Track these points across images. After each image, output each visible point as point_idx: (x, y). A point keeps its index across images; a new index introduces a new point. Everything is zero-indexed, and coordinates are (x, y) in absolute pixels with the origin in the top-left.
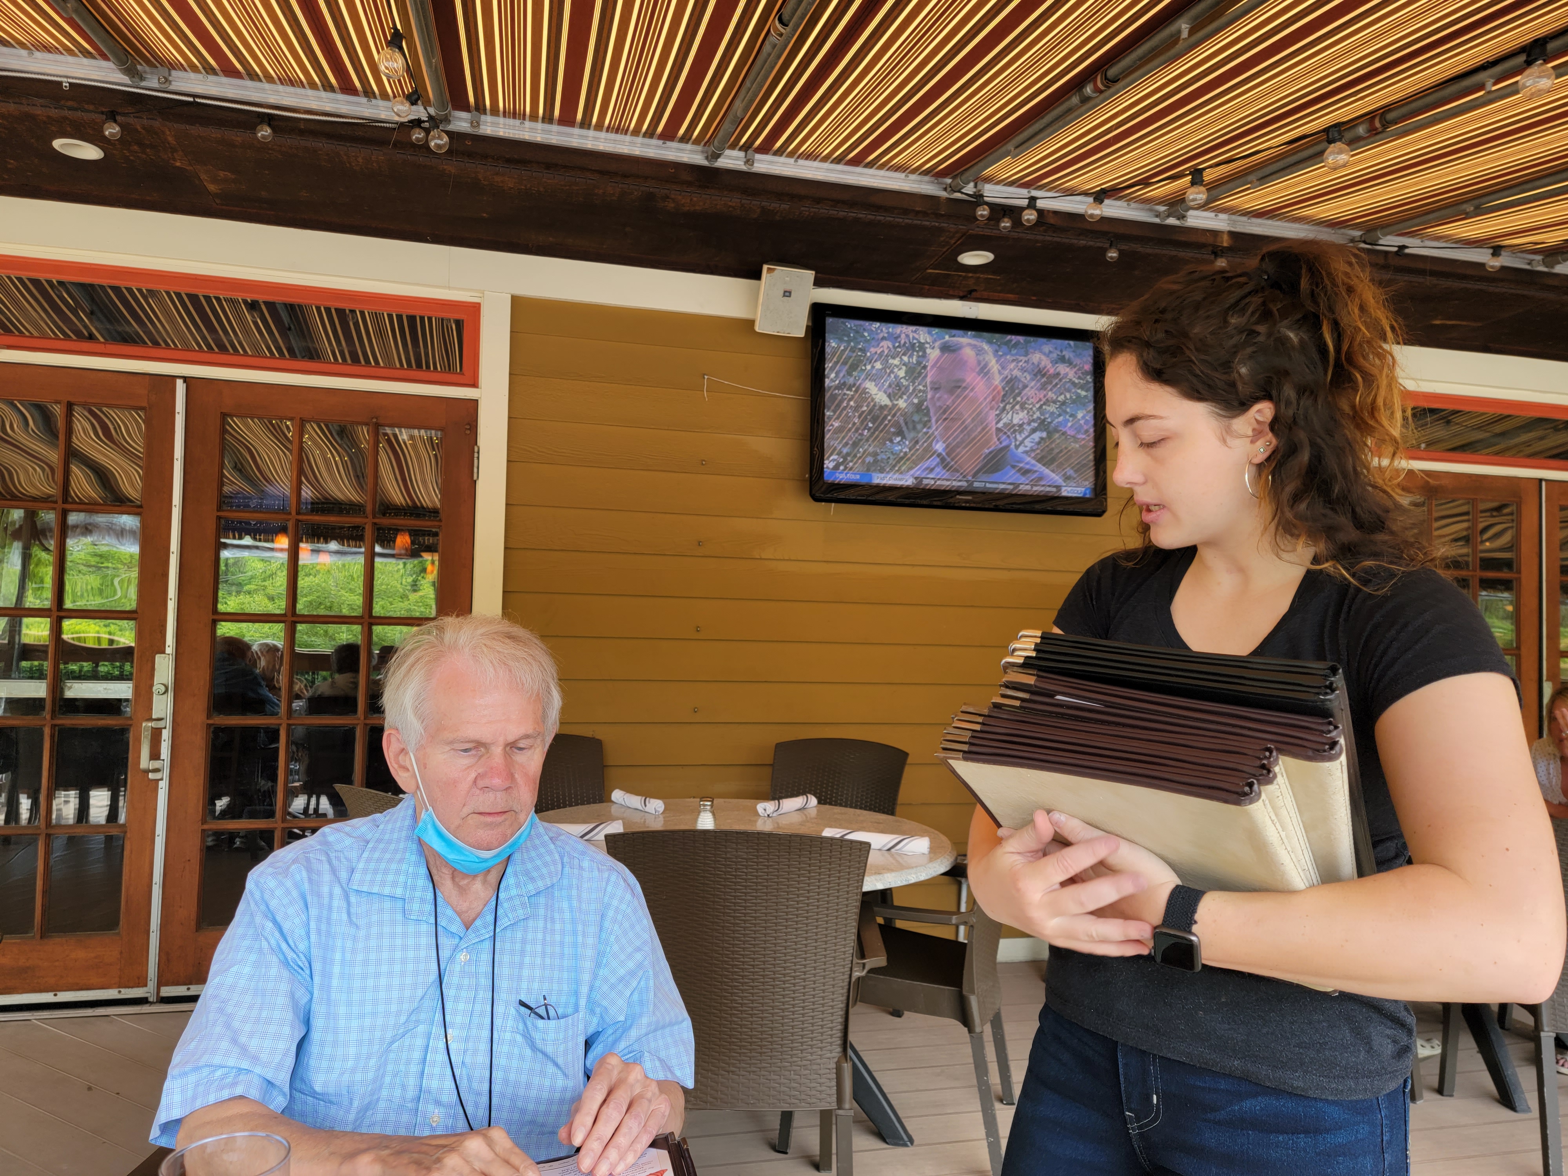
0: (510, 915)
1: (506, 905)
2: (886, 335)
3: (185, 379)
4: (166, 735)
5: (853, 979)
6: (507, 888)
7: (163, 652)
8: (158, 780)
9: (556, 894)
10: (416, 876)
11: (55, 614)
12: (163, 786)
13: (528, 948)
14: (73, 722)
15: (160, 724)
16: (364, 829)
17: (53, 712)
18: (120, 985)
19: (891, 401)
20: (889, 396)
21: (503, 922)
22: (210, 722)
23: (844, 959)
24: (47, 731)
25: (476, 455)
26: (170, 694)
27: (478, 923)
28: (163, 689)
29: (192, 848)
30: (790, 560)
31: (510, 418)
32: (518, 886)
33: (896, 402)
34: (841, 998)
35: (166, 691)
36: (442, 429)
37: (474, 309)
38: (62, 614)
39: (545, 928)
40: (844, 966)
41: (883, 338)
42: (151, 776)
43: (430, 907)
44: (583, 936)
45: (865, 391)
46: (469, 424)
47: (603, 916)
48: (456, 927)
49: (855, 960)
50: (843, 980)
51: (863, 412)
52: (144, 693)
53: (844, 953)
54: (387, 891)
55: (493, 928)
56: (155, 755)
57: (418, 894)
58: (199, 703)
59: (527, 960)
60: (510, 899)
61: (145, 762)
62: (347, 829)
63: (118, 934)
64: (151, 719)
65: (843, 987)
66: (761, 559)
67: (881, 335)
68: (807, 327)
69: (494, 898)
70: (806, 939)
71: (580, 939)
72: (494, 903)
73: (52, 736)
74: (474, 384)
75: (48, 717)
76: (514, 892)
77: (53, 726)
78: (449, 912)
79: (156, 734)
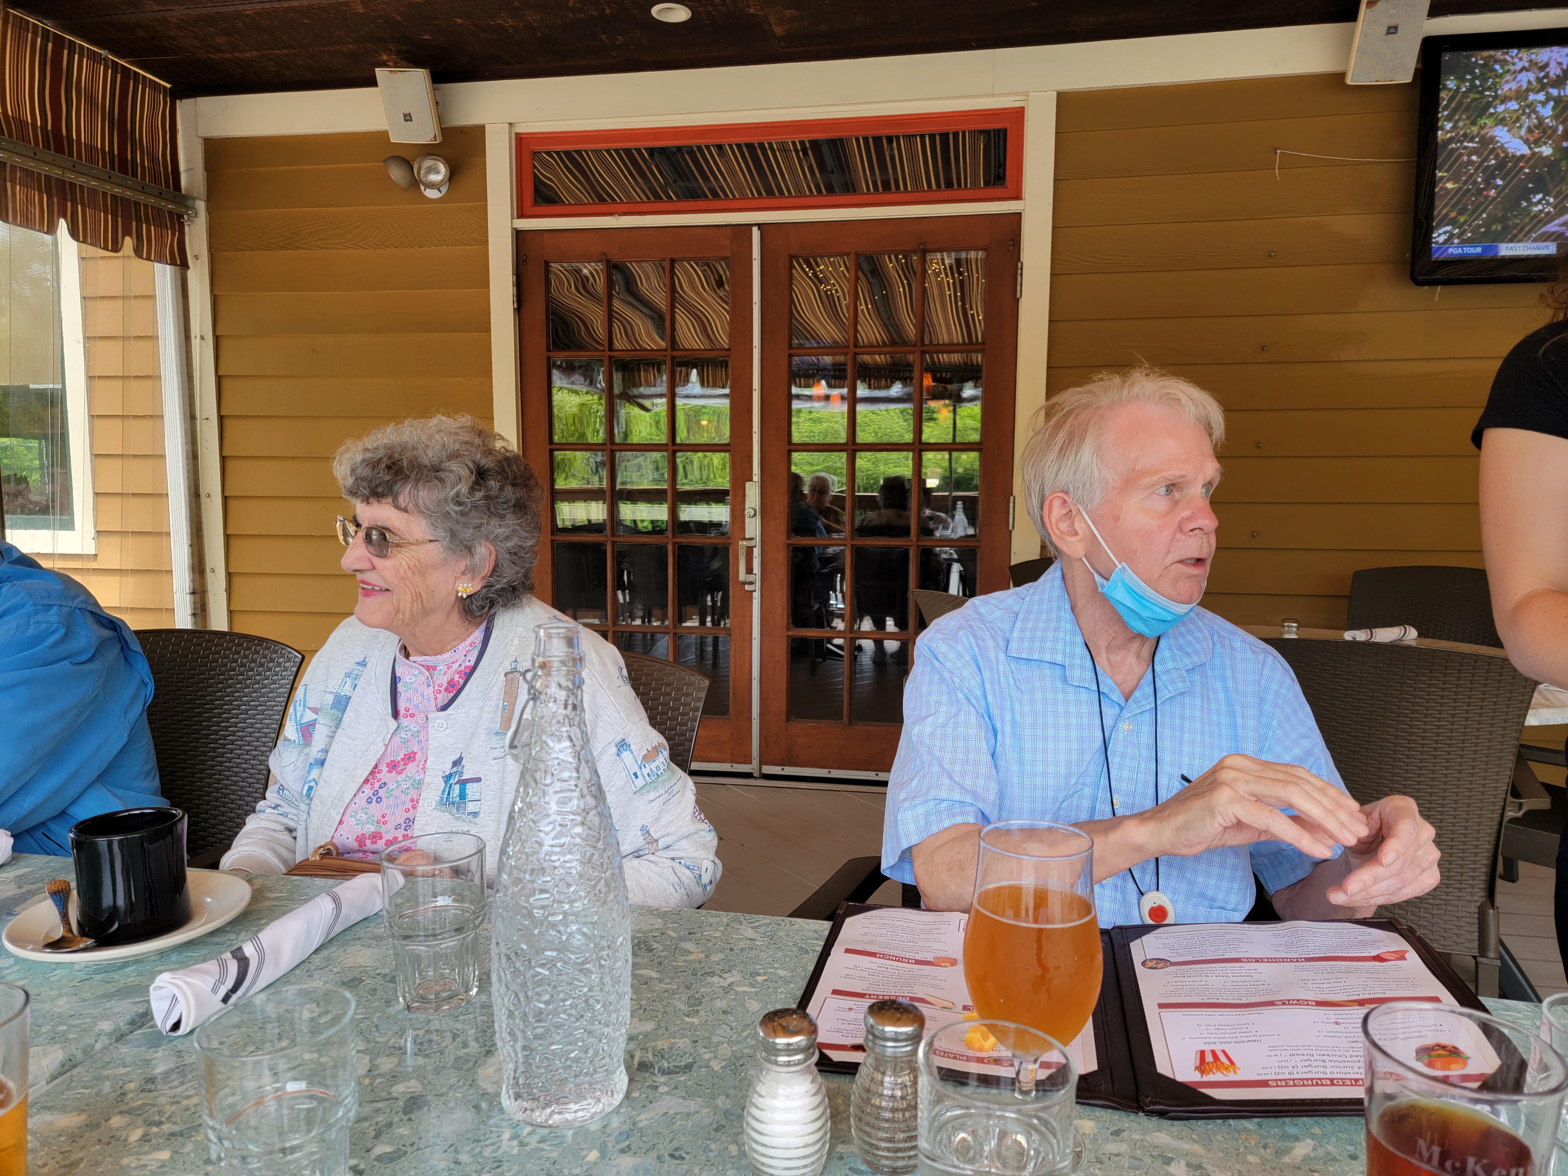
0: (1170, 687)
1: (1164, 678)
2: (1527, 65)
3: (760, 226)
4: (757, 552)
5: (1506, 819)
6: (1163, 661)
7: (751, 480)
8: (752, 592)
9: (1209, 673)
10: (1073, 644)
11: (671, 448)
12: (756, 596)
13: (1187, 724)
14: (689, 540)
15: (752, 543)
16: (1009, 601)
17: (674, 531)
18: (733, 761)
19: (1531, 148)
20: (1526, 141)
21: (1163, 695)
22: (790, 542)
23: (1495, 796)
24: (670, 548)
25: (1019, 272)
26: (758, 517)
27: (1137, 694)
28: (753, 512)
29: (781, 651)
30: (1378, 360)
31: (1054, 228)
32: (1174, 659)
33: (1537, 150)
34: (1488, 839)
35: (755, 515)
36: (984, 249)
37: (1018, 114)
38: (676, 448)
39: (1203, 706)
40: (1494, 804)
41: (1524, 69)
42: (747, 587)
43: (1090, 675)
44: (1243, 718)
45: (1492, 139)
46: (1012, 240)
47: (1262, 701)
48: (1117, 696)
49: (1510, 798)
50: (1492, 819)
51: (1489, 167)
52: (738, 515)
53: (1496, 788)
54: (1047, 657)
55: (1153, 699)
56: (749, 571)
57: (1077, 661)
58: (781, 525)
59: (1186, 736)
60: (1167, 672)
61: (742, 576)
62: (993, 601)
63: (729, 719)
64: (744, 539)
65: (1491, 827)
66: (1340, 361)
67: (1519, 67)
68: (1416, 70)
69: (1150, 670)
70: (1447, 768)
71: (1239, 720)
72: (1151, 675)
73: (674, 552)
74: (1018, 197)
75: (670, 536)
76: (1170, 665)
77: (674, 543)
78: (1109, 681)
79: (750, 550)
